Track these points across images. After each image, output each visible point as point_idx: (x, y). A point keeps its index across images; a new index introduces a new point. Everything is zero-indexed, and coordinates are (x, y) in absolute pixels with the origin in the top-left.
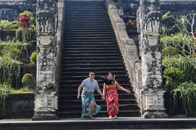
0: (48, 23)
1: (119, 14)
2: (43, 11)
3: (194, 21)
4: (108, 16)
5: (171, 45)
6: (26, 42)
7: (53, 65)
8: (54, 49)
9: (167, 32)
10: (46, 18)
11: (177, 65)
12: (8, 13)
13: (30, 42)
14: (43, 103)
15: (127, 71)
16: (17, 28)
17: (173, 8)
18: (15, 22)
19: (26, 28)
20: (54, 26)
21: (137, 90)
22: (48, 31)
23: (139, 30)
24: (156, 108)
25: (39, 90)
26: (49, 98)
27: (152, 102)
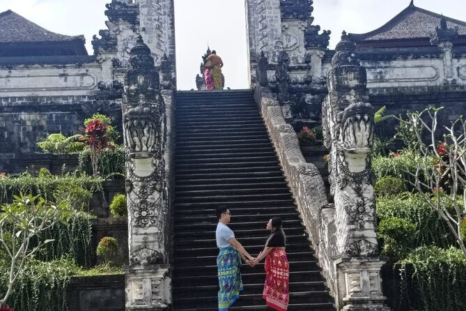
0: (148, 131)
1: (283, 115)
2: (136, 109)
3: (436, 123)
4: (261, 121)
5: (391, 173)
6: (101, 175)
7: (160, 216)
8: (161, 184)
9: (381, 150)
10: (143, 122)
11: (404, 212)
12: (59, 120)
13: (109, 176)
14: (143, 291)
15: (305, 228)
16: (81, 148)
17: (391, 102)
18: (75, 136)
19: (98, 148)
20: (159, 137)
21: (326, 263)
22: (148, 148)
23: (328, 142)
24: (366, 296)
25: (134, 265)
26: (155, 281)
27: (359, 285)
